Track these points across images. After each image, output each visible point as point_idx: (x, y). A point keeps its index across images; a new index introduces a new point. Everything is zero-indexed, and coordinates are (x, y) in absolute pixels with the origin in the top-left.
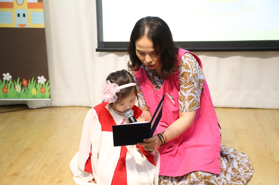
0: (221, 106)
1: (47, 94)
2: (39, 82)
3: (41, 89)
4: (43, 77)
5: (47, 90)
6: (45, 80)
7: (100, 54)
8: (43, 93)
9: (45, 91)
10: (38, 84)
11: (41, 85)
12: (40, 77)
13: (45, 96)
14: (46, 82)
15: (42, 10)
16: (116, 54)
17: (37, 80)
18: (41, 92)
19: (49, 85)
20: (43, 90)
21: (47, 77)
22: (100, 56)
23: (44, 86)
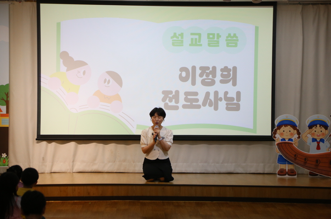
0: (106, 171)
1: (6, 163)
2: (2, 156)
3: (3, 161)
4: (5, 154)
5: (7, 161)
6: (6, 155)
7: (37, 142)
8: (4, 163)
9: (5, 162)
10: (2, 158)
11: (3, 158)
12: (4, 154)
13: (5, 165)
14: (6, 157)
15: (8, 118)
16: (47, 142)
17: (2, 155)
18: (3, 162)
19: (8, 158)
20: (4, 161)
21: (7, 154)
22: (37, 143)
23: (5, 159)
